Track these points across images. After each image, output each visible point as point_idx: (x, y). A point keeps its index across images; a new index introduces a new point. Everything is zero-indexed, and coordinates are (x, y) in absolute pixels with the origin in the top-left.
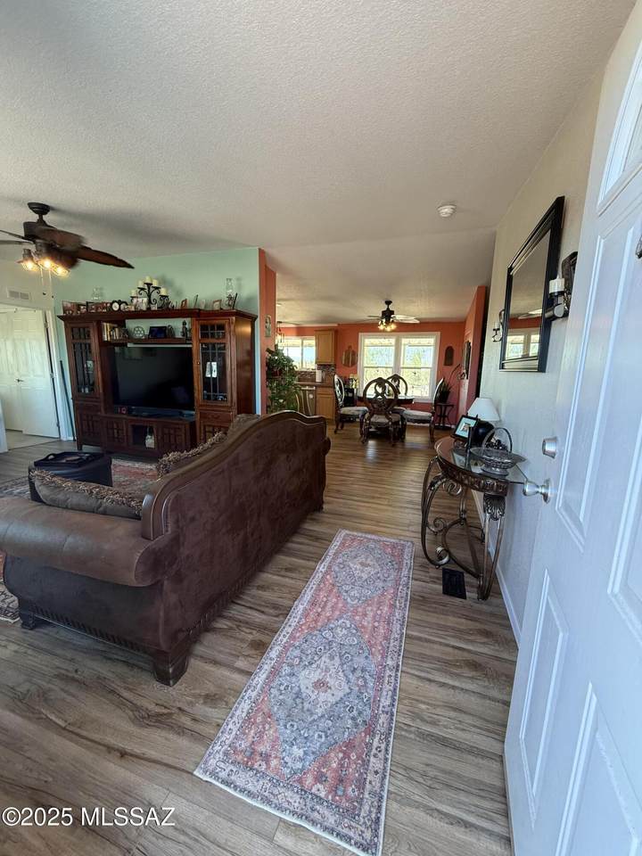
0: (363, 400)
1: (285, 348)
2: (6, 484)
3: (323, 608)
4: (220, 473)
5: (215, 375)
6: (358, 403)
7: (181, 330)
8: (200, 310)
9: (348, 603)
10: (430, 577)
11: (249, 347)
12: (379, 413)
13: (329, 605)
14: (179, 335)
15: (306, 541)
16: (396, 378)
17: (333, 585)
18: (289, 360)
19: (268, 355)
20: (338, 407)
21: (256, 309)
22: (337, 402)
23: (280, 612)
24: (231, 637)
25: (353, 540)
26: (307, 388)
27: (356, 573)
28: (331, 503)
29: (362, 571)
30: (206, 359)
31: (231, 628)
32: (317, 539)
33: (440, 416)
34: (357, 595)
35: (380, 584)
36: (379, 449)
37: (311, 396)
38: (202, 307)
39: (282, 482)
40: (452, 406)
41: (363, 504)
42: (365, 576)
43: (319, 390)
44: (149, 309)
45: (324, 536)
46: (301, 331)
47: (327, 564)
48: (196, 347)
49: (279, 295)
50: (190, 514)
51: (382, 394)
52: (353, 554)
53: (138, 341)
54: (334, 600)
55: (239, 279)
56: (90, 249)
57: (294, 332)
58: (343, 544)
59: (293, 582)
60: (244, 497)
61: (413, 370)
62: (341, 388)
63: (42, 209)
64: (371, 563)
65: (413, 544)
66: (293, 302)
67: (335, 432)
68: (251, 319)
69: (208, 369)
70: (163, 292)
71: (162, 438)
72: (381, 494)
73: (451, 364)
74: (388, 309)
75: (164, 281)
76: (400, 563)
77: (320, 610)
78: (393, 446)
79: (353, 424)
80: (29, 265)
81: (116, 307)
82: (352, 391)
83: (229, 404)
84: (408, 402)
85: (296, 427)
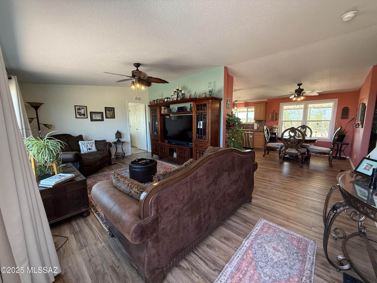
0: (281, 139)
1: (236, 113)
2: (126, 168)
3: (244, 275)
4: (185, 183)
5: (201, 127)
6: (278, 141)
7: (189, 108)
8: (196, 98)
9: (261, 278)
10: (331, 277)
11: (218, 114)
12: (291, 147)
13: (248, 274)
14: (188, 110)
15: (239, 221)
16: (304, 127)
17: (252, 259)
18: (238, 119)
19: (227, 117)
20: (266, 143)
21: (222, 95)
22: (265, 140)
23: (216, 268)
24: (187, 275)
25: (269, 228)
26: (250, 132)
27: (270, 254)
28: (257, 199)
29: (274, 254)
30: (198, 120)
31: (188, 269)
32: (246, 221)
33: (337, 150)
34: (268, 273)
35: (288, 270)
36: (291, 168)
37: (251, 136)
38: (198, 97)
39: (224, 187)
40: (348, 144)
41: (277, 203)
42: (276, 260)
43: (256, 133)
44: (177, 100)
45: (251, 221)
46: (247, 104)
47: (250, 241)
48: (194, 115)
49: (235, 87)
50: (165, 206)
51: (294, 137)
52: (268, 239)
53: (174, 113)
54: (252, 271)
55: (215, 82)
56: (152, 77)
57: (244, 105)
58: (262, 229)
59: (227, 248)
60: (200, 196)
61: (317, 122)
62: (268, 133)
63: (138, 65)
64: (281, 250)
65: (315, 243)
66: (242, 91)
67: (264, 156)
68: (219, 100)
69: (199, 124)
70: (183, 92)
71: (179, 154)
72: (291, 198)
73: (347, 118)
74: (299, 88)
75: (184, 88)
76: (304, 256)
77: (241, 276)
78: (301, 167)
79: (275, 152)
80: (133, 87)
81: (166, 100)
82: (275, 134)
83: (207, 141)
84: (312, 142)
85: (234, 157)
